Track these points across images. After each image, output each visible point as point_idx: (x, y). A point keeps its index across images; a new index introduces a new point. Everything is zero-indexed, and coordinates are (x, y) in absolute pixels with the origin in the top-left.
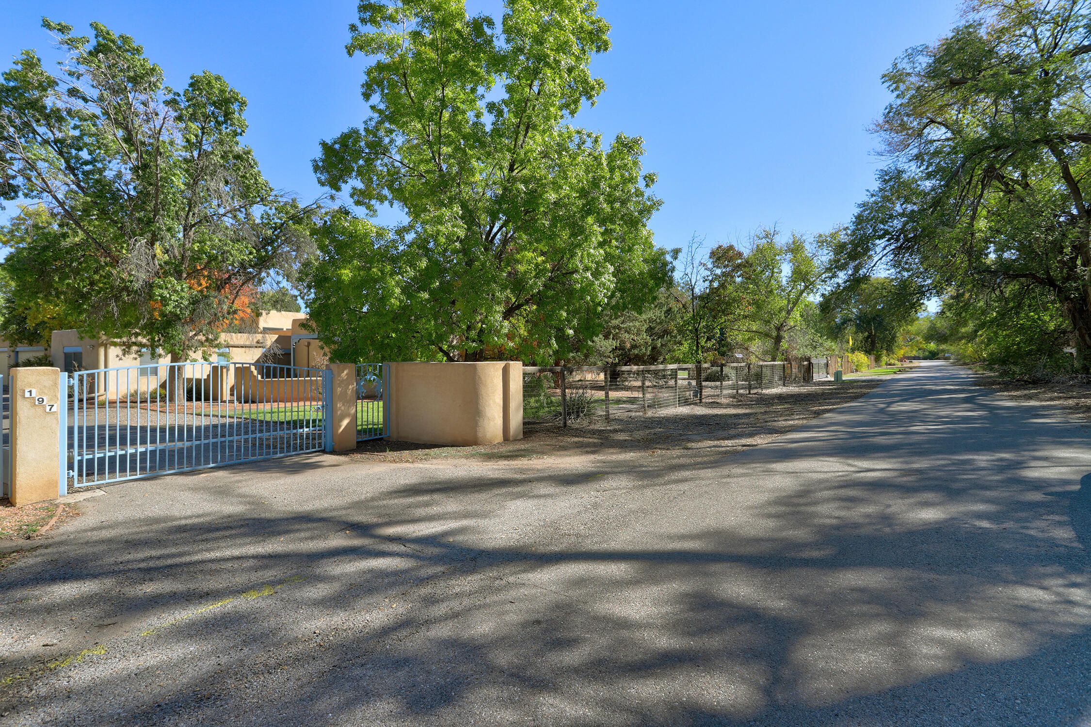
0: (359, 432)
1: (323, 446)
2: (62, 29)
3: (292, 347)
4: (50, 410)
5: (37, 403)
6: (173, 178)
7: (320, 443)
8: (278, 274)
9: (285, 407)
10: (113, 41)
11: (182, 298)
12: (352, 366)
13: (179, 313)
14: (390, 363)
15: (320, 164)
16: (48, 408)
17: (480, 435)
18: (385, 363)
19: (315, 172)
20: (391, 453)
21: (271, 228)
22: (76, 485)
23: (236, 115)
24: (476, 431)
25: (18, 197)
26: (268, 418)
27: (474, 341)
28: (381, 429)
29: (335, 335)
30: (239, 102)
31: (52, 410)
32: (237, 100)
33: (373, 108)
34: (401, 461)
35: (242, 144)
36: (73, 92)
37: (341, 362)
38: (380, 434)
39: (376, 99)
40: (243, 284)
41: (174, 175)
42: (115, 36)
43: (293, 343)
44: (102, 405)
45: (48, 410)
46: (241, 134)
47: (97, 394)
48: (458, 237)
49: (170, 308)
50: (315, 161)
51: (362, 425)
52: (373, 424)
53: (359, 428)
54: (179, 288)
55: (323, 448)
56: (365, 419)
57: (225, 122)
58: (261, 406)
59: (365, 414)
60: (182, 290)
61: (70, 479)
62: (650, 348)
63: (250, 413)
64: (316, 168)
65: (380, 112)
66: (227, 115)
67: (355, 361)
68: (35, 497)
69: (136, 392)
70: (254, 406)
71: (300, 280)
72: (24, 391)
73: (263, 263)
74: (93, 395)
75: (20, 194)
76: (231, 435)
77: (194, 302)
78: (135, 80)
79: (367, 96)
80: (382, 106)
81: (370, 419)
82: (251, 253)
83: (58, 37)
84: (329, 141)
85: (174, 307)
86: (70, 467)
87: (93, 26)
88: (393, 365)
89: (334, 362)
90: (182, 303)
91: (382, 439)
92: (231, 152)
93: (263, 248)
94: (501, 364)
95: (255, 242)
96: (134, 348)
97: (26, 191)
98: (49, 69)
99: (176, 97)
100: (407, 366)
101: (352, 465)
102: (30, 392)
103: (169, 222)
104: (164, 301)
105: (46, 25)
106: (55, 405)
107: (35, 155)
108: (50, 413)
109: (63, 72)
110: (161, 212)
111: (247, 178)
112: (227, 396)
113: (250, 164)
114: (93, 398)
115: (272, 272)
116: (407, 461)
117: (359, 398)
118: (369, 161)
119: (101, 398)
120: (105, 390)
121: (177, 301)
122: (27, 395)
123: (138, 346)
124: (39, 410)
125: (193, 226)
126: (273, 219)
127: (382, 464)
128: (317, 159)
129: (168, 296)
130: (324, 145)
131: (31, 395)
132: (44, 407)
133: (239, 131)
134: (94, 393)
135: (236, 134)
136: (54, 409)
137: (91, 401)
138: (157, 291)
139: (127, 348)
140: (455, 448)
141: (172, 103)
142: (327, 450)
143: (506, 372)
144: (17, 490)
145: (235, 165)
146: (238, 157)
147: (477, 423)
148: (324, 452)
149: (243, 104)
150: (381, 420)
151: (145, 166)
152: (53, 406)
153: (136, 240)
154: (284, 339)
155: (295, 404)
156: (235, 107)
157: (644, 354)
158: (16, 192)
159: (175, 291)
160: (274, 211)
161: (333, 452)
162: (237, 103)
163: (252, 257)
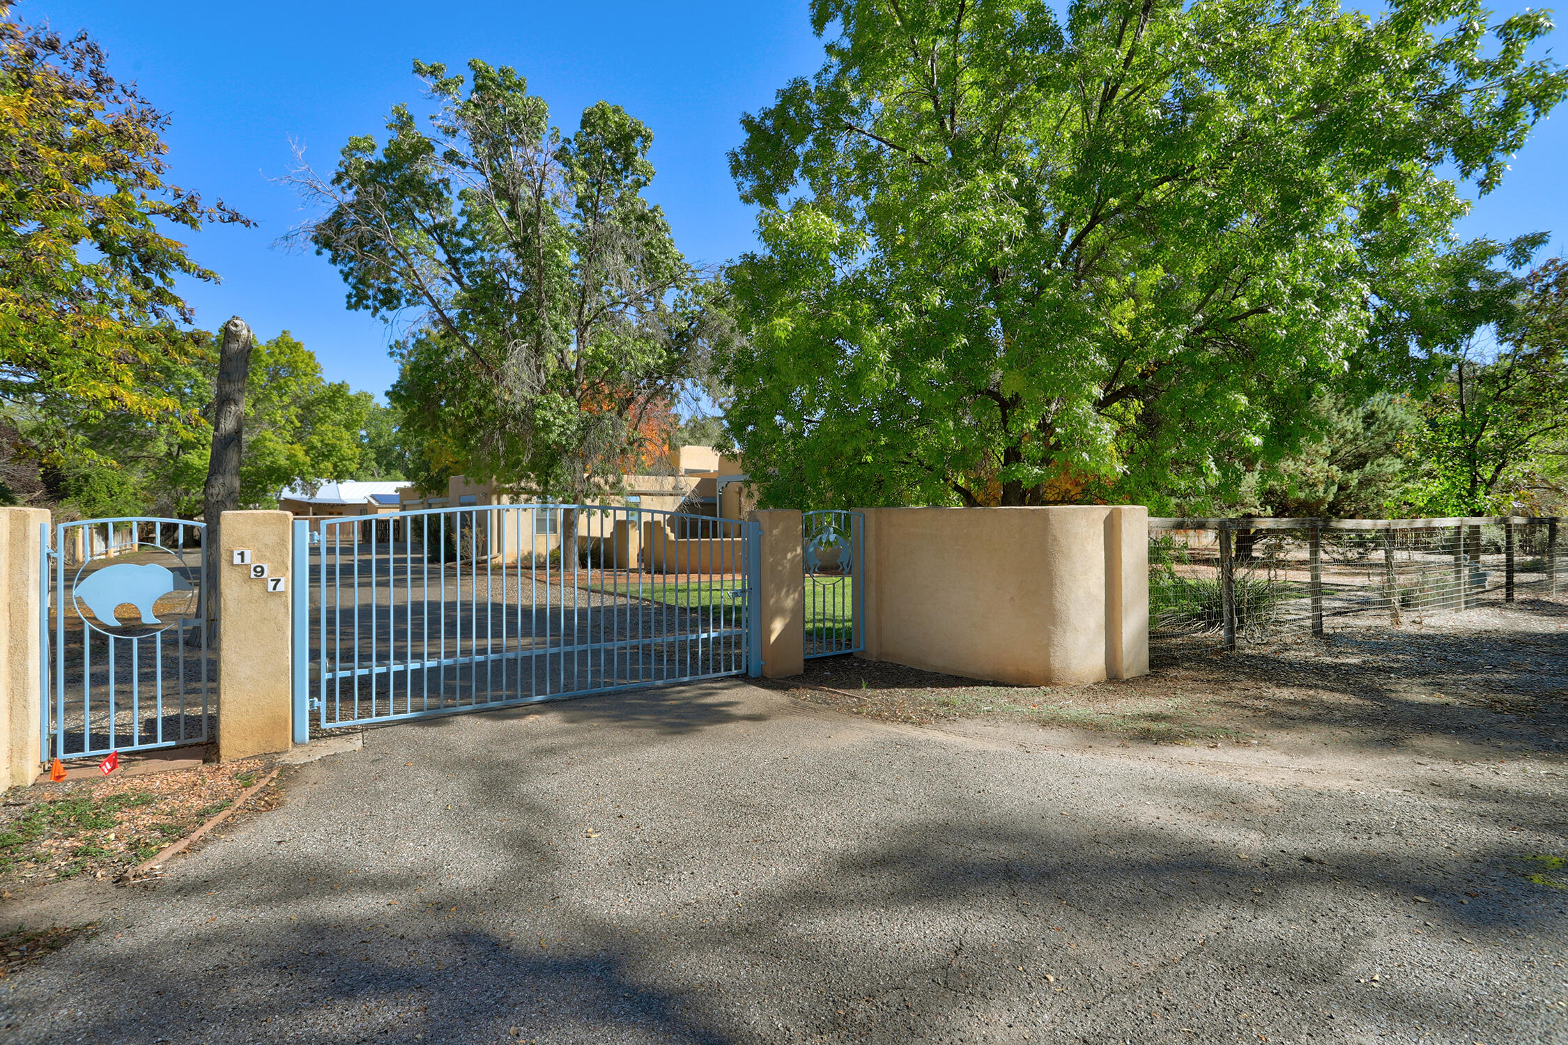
0: (809, 635)
1: (744, 666)
2: (434, 71)
3: (718, 494)
4: (274, 588)
5: (252, 576)
6: (557, 251)
7: (738, 656)
8: (695, 385)
9: (699, 582)
10: (492, 80)
11: (569, 422)
12: (796, 514)
13: (564, 443)
14: (865, 510)
15: (742, 158)
16: (272, 584)
17: (1056, 663)
18: (853, 511)
19: (735, 174)
20: (870, 692)
21: (686, 320)
22: (324, 725)
23: (639, 158)
24: (1048, 656)
25: (400, 305)
26: (670, 599)
27: (1034, 464)
28: (848, 632)
29: (768, 464)
30: (642, 136)
31: (278, 589)
32: (639, 132)
33: (829, 49)
34: (893, 718)
35: (646, 198)
36: (451, 156)
37: (776, 507)
38: (848, 646)
39: (835, 30)
40: (647, 402)
41: (560, 247)
42: (494, 72)
43: (719, 488)
44: (497, 569)
45: (271, 589)
46: (645, 184)
47: (490, 556)
48: (1010, 235)
49: (553, 436)
50: (735, 154)
51: (814, 621)
52: (834, 620)
53: (809, 626)
54: (565, 408)
55: (743, 670)
56: (819, 609)
57: (625, 168)
58: (671, 579)
59: (819, 599)
60: (569, 410)
61: (315, 717)
62: (1335, 489)
63: (653, 591)
64: (736, 169)
65: (841, 54)
66: (628, 160)
67: (802, 507)
68: (251, 747)
69: (530, 554)
70: (658, 578)
71: (715, 371)
72: (232, 552)
73: (674, 368)
74: (485, 557)
75: (403, 301)
76: (582, 641)
77: (585, 427)
78: (515, 123)
79: (819, 23)
80: (846, 44)
81: (829, 610)
82: (660, 357)
83: (430, 83)
84: (756, 115)
85: (559, 435)
86: (315, 692)
87: (472, 66)
88: (870, 513)
89: (766, 508)
90: (568, 429)
91: (851, 654)
92: (633, 211)
93: (676, 350)
94: (1102, 511)
95: (664, 339)
96: (523, 497)
97: (408, 297)
98: (423, 129)
99: (567, 145)
100: (895, 514)
101: (796, 719)
102: (242, 554)
103: (556, 317)
104: (547, 426)
105: (418, 70)
106: (283, 579)
107: (406, 242)
108: (275, 594)
109: (436, 128)
110: (545, 303)
111: (653, 247)
112: (633, 562)
113: (657, 226)
114: (486, 561)
115: (688, 384)
116: (907, 720)
117: (807, 570)
118: (825, 144)
119: (496, 561)
120: (499, 551)
121: (563, 426)
122: (237, 560)
123: (528, 493)
124: (257, 589)
125: (588, 323)
126: (689, 305)
127: (856, 723)
128: (738, 150)
129: (552, 419)
130: (748, 123)
131: (243, 561)
132: (265, 582)
133: (642, 179)
134: (486, 554)
135: (639, 184)
136: (280, 587)
137: (482, 566)
138: (539, 413)
139: (515, 496)
140: (1003, 690)
141: (561, 156)
142: (751, 674)
143: (1111, 530)
144: (221, 733)
145: (637, 229)
146: (642, 218)
147: (1049, 639)
148: (746, 678)
149: (647, 138)
150: (848, 613)
151: (526, 240)
152: (278, 581)
153: (515, 344)
154: (707, 483)
155: (716, 577)
156: (637, 144)
157: (1320, 501)
158: (399, 299)
159: (561, 412)
160: (690, 294)
161: (763, 681)
162: (639, 139)
163: (661, 361)
